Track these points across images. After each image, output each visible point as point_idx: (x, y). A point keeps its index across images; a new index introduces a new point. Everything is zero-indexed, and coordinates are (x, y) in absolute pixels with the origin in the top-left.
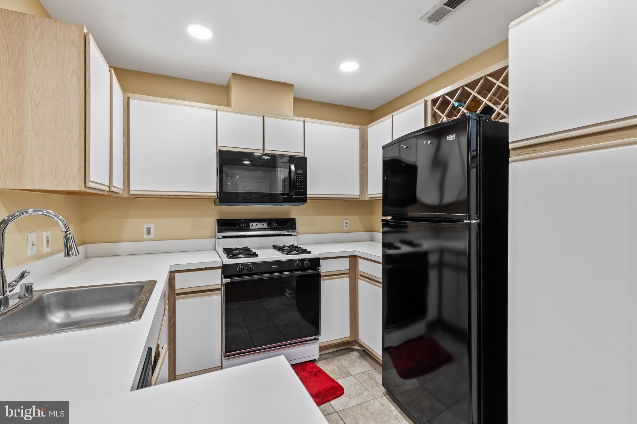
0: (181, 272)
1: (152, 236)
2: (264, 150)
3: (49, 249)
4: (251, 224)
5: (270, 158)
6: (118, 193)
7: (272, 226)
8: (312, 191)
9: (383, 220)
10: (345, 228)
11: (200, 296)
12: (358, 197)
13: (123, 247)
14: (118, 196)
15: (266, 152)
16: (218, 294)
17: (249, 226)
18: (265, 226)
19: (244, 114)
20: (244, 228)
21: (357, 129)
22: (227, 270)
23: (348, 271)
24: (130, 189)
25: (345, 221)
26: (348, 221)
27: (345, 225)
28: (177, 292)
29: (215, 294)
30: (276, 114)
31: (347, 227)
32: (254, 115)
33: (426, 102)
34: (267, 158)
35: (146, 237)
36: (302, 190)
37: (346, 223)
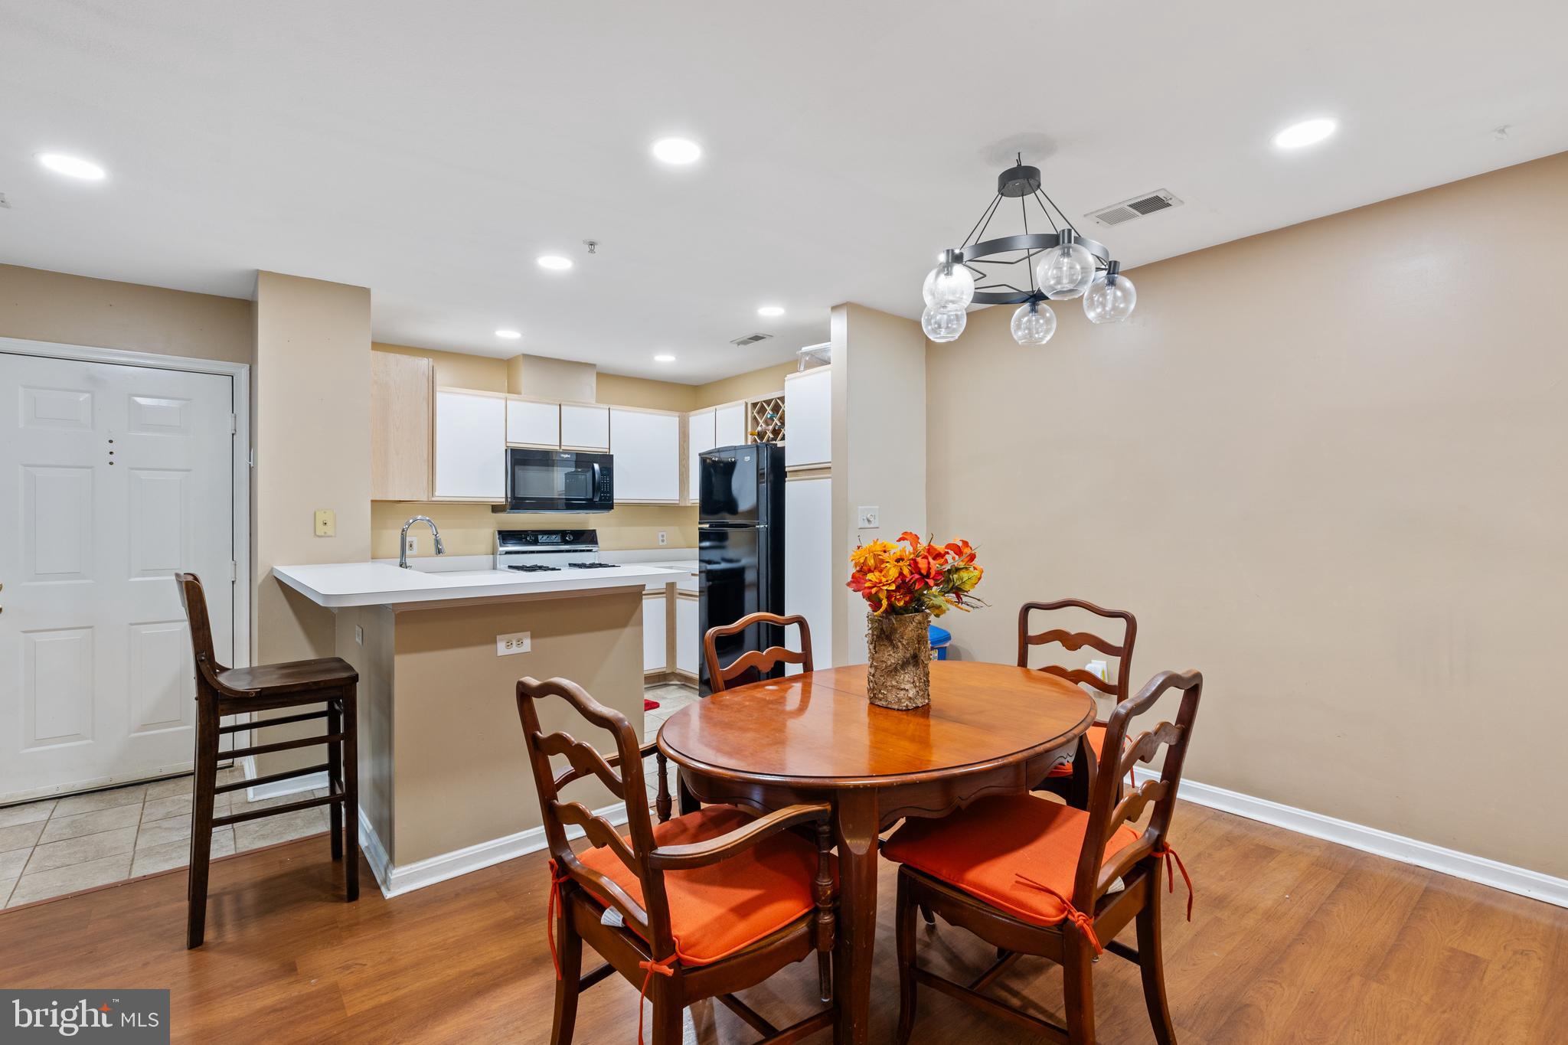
1: (414, 552)
2: (560, 446)
4: (540, 537)
5: (569, 456)
7: (565, 540)
8: (619, 494)
9: (700, 529)
10: (661, 543)
12: (677, 502)
15: (563, 448)
17: (538, 539)
18: (557, 538)
19: (536, 402)
20: (533, 542)
21: (675, 416)
23: (664, 591)
25: (660, 534)
26: (664, 533)
27: (661, 539)
30: (575, 402)
31: (663, 541)
32: (549, 404)
33: (747, 404)
34: (566, 456)
36: (608, 494)
37: (663, 536)
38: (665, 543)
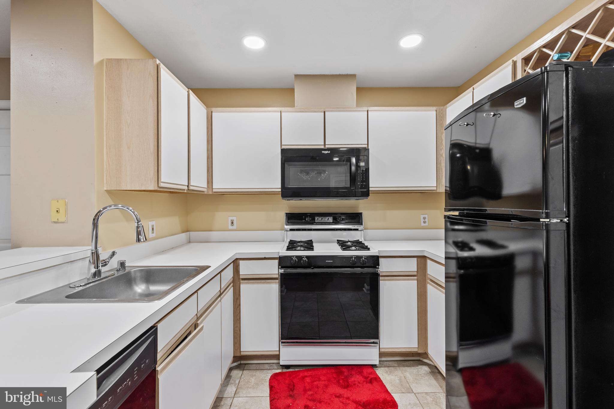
0: (245, 260)
1: (234, 227)
2: (325, 145)
3: (154, 235)
4: (316, 218)
5: (329, 152)
6: (203, 192)
7: (337, 221)
8: (374, 183)
9: (445, 217)
10: (423, 224)
11: (261, 283)
12: (435, 188)
13: (214, 235)
14: (204, 193)
15: (327, 146)
16: (275, 283)
17: (314, 219)
18: (331, 220)
19: (306, 112)
20: (310, 222)
21: (432, 110)
22: (283, 261)
23: (415, 273)
24: (213, 188)
25: (422, 216)
26: (426, 216)
27: (422, 220)
28: (241, 277)
29: (273, 283)
30: (338, 108)
31: (425, 222)
32: (315, 112)
33: (515, 64)
34: (327, 152)
35: (230, 227)
36: (364, 183)
37: (424, 218)
38: (427, 224)
